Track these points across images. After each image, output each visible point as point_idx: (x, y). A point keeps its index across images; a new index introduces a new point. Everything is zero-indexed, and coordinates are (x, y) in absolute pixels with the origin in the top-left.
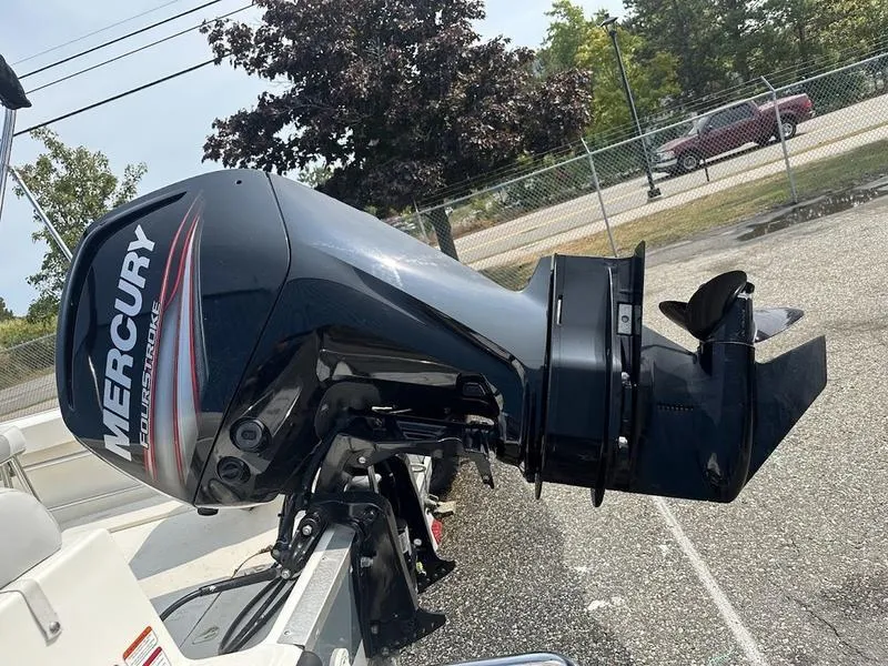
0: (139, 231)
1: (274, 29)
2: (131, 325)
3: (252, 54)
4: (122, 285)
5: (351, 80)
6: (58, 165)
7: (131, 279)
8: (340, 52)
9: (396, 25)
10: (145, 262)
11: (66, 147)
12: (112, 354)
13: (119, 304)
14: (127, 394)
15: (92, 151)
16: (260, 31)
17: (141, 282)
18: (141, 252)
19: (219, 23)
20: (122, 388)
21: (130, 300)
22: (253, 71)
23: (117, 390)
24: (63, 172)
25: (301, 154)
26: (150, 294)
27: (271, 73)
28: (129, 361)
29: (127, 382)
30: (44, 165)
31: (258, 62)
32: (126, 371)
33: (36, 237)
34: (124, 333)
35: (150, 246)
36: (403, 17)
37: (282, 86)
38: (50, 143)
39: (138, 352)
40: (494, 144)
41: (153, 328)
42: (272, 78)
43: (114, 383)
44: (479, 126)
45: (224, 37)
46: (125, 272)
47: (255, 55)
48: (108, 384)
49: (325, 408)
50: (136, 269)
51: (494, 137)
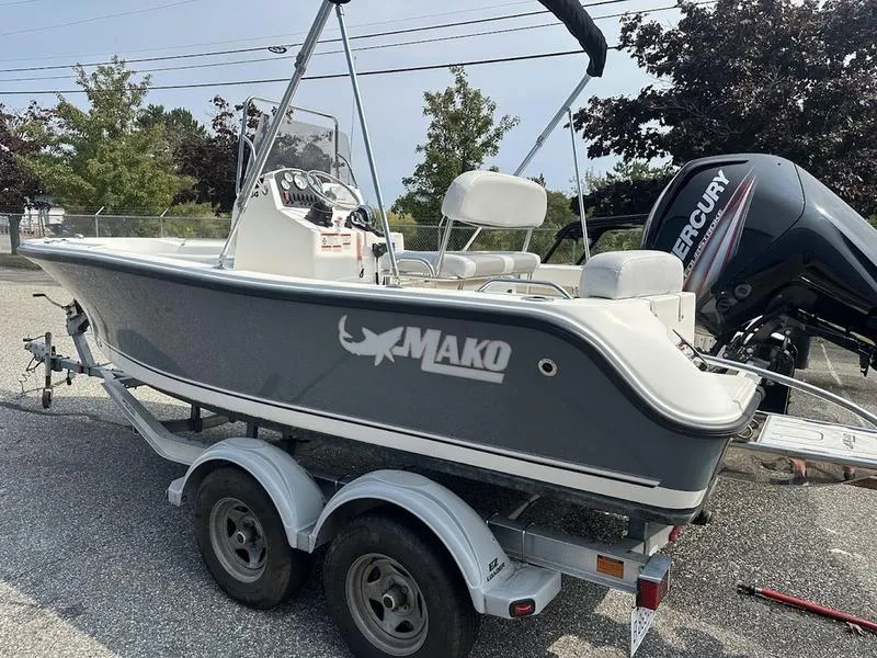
0: (721, 173)
1: (682, 34)
2: (703, 217)
3: (650, 50)
4: (705, 196)
5: (738, 98)
6: (458, 99)
7: (711, 195)
8: (736, 70)
9: (802, 58)
10: (722, 189)
11: (469, 86)
12: (687, 227)
13: (700, 205)
14: (688, 249)
15: (484, 95)
16: (669, 34)
17: (716, 198)
18: (720, 183)
19: (638, 18)
20: (686, 245)
21: (707, 205)
22: (644, 65)
23: (683, 245)
24: (459, 106)
25: (653, 148)
26: (718, 205)
27: (660, 71)
28: (696, 234)
29: (690, 243)
30: (449, 95)
31: (653, 59)
32: (692, 238)
33: (419, 149)
34: (698, 219)
35: (726, 182)
36: (813, 51)
37: (664, 84)
38: (460, 80)
39: (702, 231)
40: (857, 196)
41: (715, 222)
42: (659, 75)
43: (683, 241)
44: (847, 173)
45: (636, 31)
46: (708, 190)
47: (654, 52)
48: (679, 241)
49: (780, 296)
50: (715, 191)
51: (859, 189)
